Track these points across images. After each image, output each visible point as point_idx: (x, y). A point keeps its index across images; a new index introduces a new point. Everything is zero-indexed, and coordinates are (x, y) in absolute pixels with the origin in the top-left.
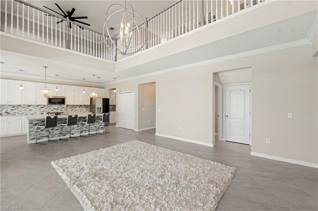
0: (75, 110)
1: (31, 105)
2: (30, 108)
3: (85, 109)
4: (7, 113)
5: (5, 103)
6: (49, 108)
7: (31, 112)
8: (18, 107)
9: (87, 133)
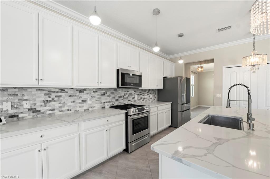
1: (85, 90)
2: (84, 96)
3: (153, 96)
4: (34, 111)
5: (30, 82)
7: (86, 106)
8: (59, 94)
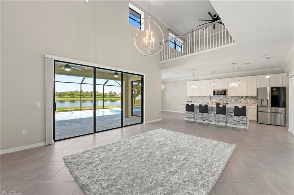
0: (240, 101)
3: (252, 101)
6: (217, 99)
8: (199, 98)
9: (224, 124)
